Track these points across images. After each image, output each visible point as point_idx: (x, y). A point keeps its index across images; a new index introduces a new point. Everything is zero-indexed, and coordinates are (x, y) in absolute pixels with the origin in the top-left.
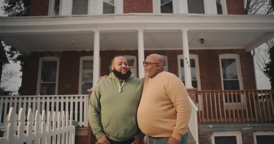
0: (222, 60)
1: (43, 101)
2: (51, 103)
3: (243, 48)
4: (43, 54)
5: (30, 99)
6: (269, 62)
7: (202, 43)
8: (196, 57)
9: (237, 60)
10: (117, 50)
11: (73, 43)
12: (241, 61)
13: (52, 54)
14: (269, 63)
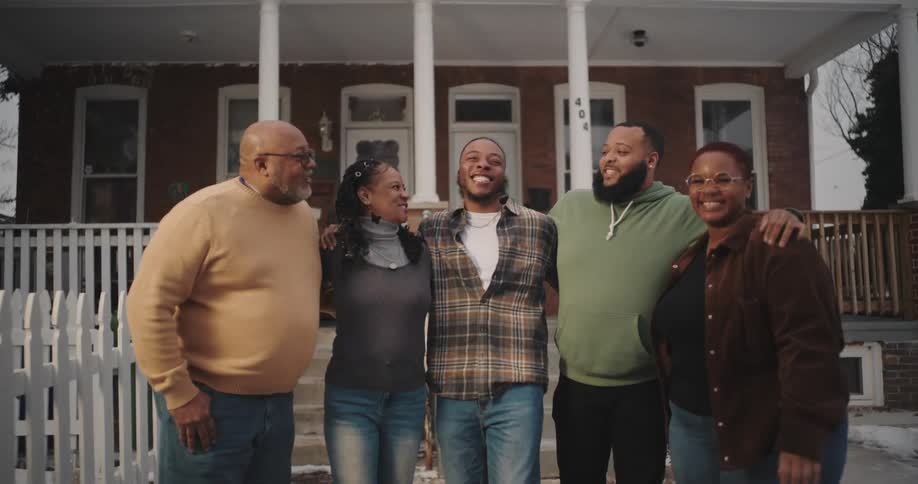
0: (706, 105)
1: (89, 242)
2: (114, 250)
3: (779, 64)
4: (85, 76)
5: (41, 235)
6: (868, 110)
7: (640, 44)
8: (616, 93)
9: (754, 106)
10: (348, 63)
11: (191, 39)
12: (770, 109)
13: (119, 76)
14: (865, 114)
